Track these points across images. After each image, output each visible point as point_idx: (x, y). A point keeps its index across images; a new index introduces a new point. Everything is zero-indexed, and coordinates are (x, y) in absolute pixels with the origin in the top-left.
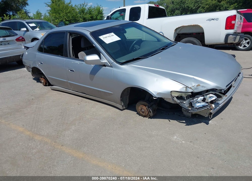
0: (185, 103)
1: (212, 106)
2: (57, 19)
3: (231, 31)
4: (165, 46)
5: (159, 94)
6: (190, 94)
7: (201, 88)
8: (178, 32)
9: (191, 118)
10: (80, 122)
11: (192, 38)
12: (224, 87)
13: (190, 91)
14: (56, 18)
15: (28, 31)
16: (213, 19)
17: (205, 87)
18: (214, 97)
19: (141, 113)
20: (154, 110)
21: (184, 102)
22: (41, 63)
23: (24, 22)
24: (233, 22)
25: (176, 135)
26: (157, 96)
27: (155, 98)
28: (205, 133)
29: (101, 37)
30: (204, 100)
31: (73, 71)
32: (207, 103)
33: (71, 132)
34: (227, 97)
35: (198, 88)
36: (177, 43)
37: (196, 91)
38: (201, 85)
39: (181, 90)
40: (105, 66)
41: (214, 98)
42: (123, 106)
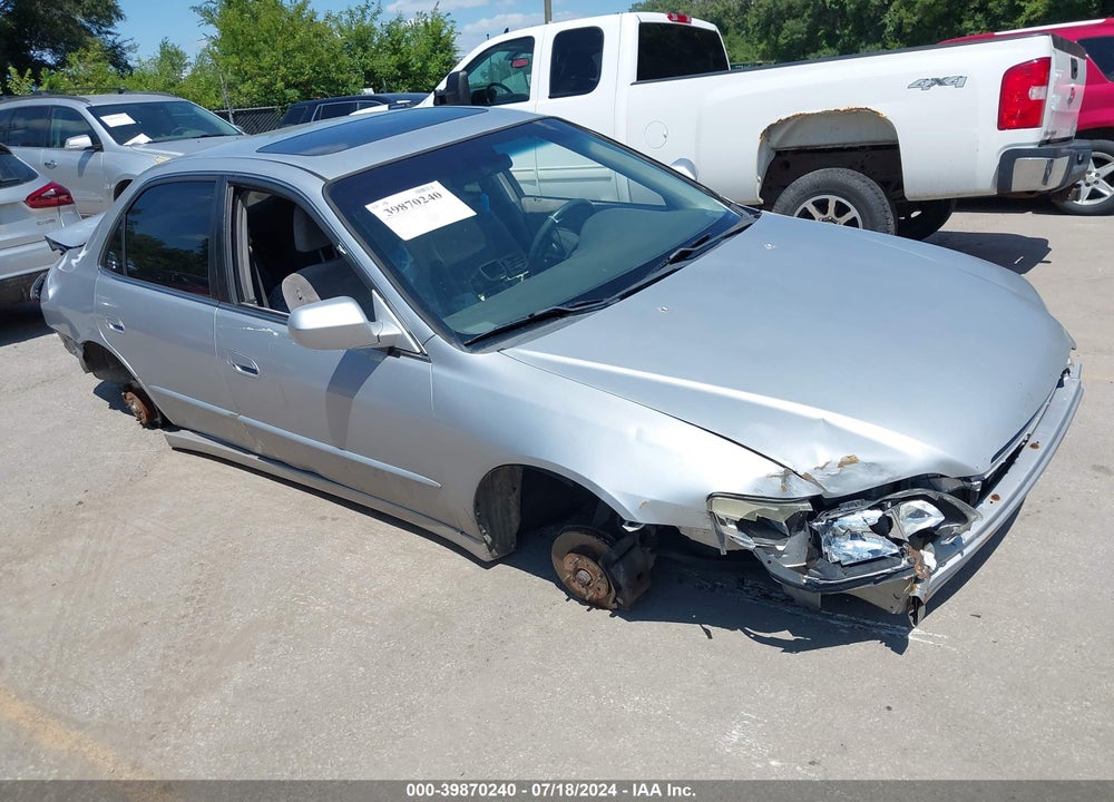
0: (783, 552)
1: (922, 564)
2: (250, 78)
3: (1028, 137)
4: (695, 238)
5: (648, 505)
6: (808, 507)
7: (861, 476)
8: (775, 140)
9: (823, 612)
10: (275, 642)
11: (841, 170)
12: (981, 465)
13: (807, 490)
14: (244, 77)
15: (100, 149)
16: (939, 82)
17: (882, 471)
18: (929, 515)
19: (576, 586)
20: (639, 577)
21: (780, 548)
22: (116, 326)
23: (82, 108)
24: (1035, 93)
25: (743, 718)
26: (644, 519)
27: (630, 529)
28: (889, 708)
29: (378, 208)
30: (882, 528)
31: (255, 371)
32: (898, 542)
33: (223, 701)
34: (998, 505)
35: (847, 476)
36: (758, 217)
37: (835, 491)
38: (863, 457)
39: (756, 490)
40: (393, 351)
41: (934, 517)
42: (490, 549)
